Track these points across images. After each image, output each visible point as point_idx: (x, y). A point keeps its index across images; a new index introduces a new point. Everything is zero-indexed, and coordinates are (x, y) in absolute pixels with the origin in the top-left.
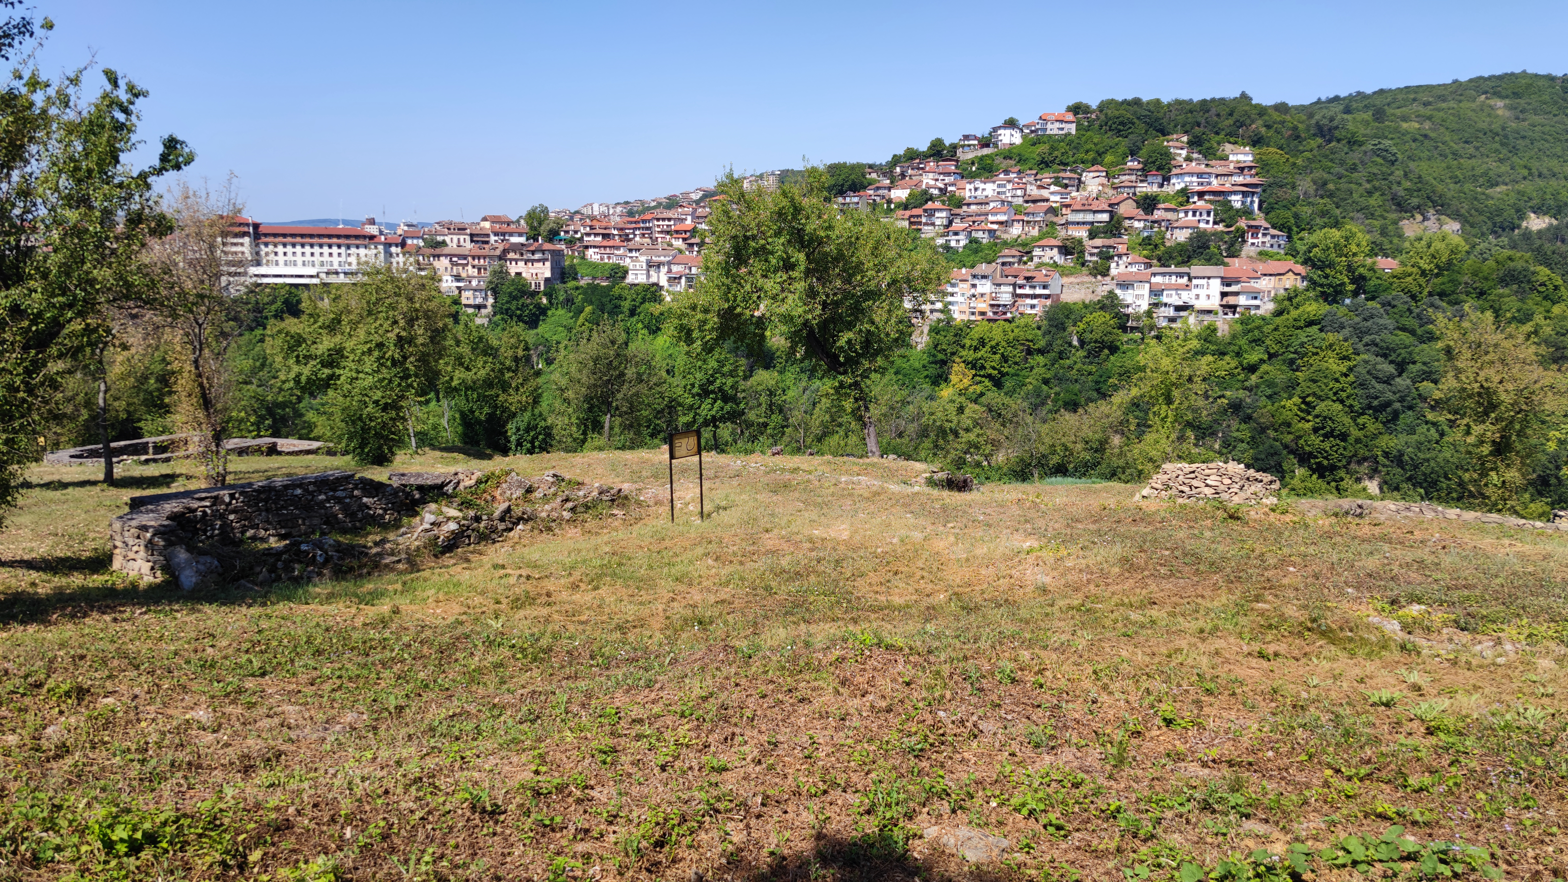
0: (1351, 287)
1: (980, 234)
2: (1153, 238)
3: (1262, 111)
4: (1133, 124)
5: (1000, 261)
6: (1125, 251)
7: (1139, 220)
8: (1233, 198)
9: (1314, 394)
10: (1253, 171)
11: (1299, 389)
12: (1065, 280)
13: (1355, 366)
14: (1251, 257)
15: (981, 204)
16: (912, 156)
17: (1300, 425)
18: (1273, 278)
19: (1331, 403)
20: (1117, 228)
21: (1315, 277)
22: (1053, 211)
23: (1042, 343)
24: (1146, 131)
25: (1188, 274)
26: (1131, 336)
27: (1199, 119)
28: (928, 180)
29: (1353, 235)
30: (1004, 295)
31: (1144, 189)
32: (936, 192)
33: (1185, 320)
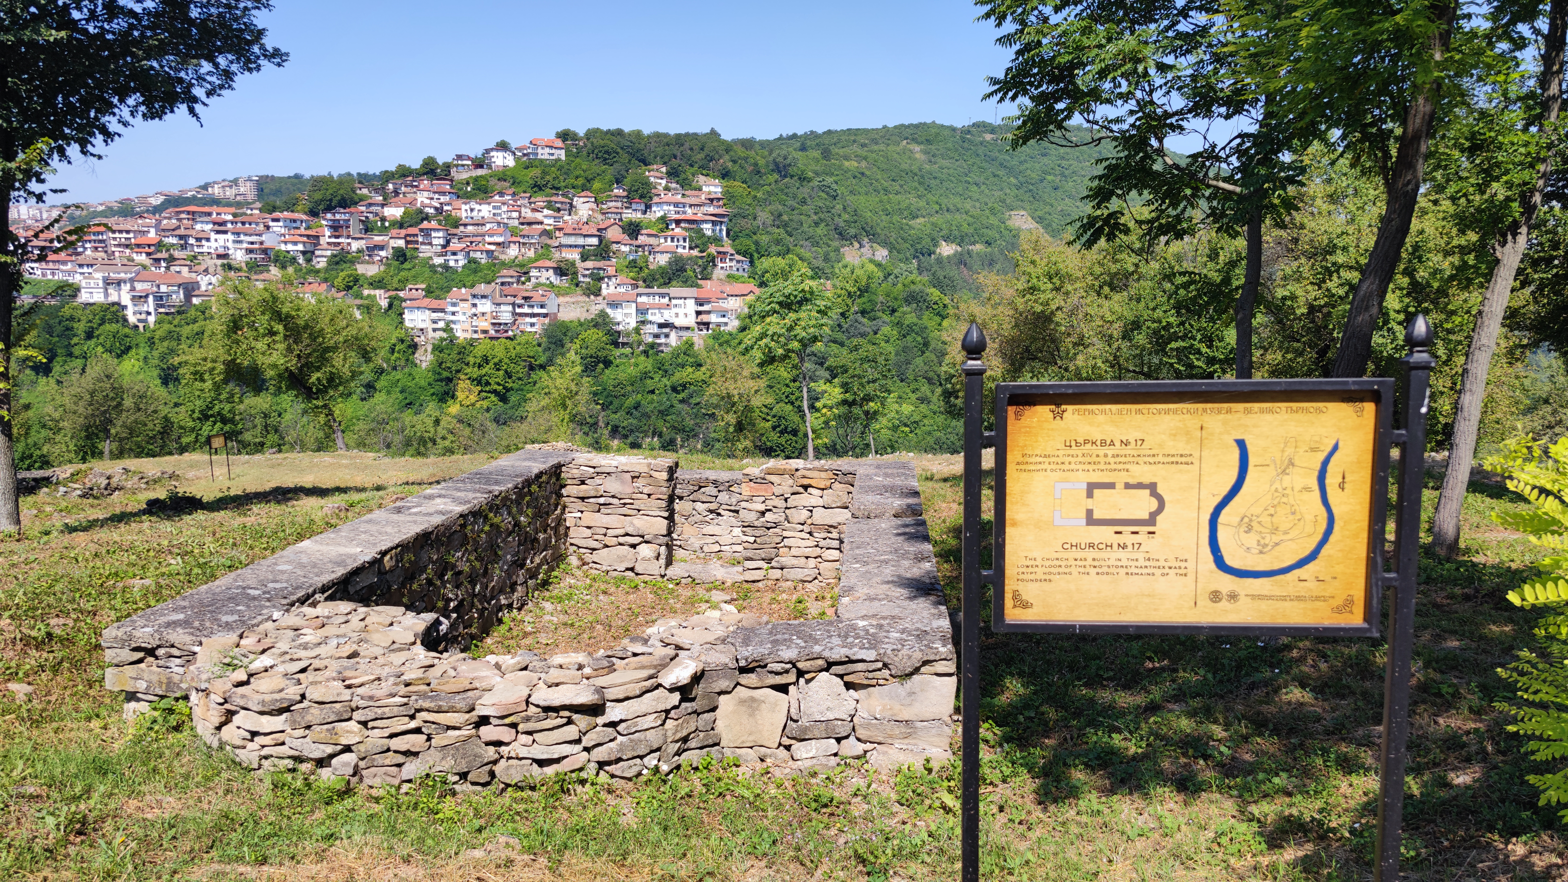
1: (478, 255)
2: (638, 261)
3: (728, 147)
4: (617, 153)
5: (499, 281)
6: (614, 273)
7: (625, 245)
8: (705, 226)
10: (721, 202)
12: (561, 300)
14: (720, 280)
15: (478, 225)
16: (404, 173)
18: (737, 298)
20: (606, 252)
22: (546, 233)
23: (542, 360)
24: (630, 161)
25: (669, 295)
26: (623, 351)
27: (675, 152)
28: (422, 198)
30: (504, 314)
31: (629, 216)
32: (432, 211)
33: (667, 336)
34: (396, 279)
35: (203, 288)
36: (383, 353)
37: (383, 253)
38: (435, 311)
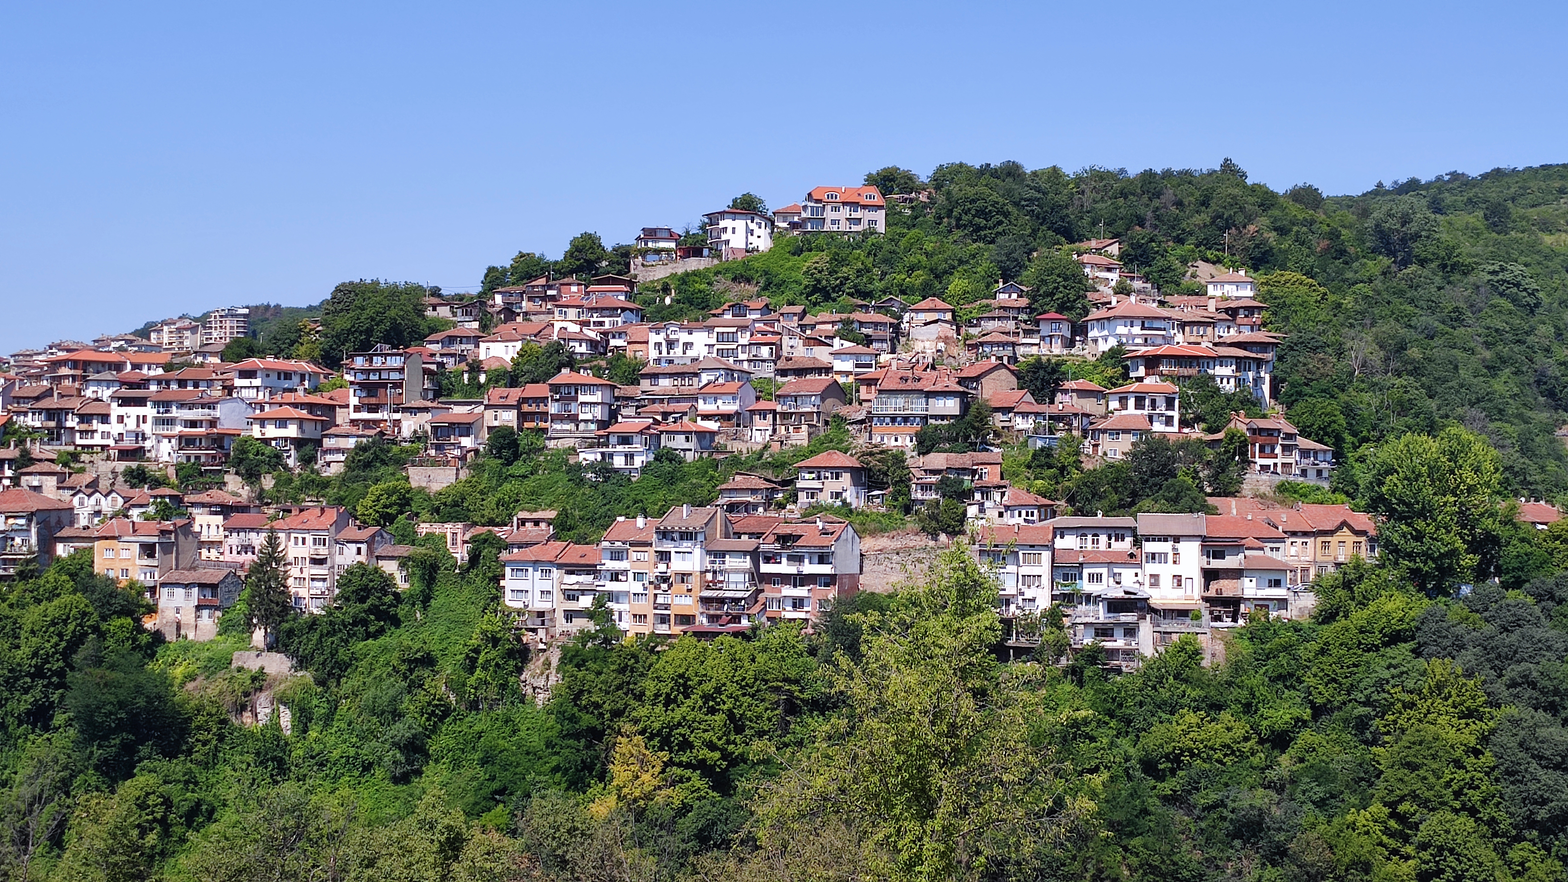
0: (1470, 560)
1: (680, 442)
2: (1056, 453)
3: (1267, 199)
4: (1006, 215)
5: (723, 500)
6: (997, 480)
7: (1025, 415)
8: (1219, 371)
9: (1414, 796)
10: (1256, 318)
11: (1380, 784)
12: (869, 544)
13: (1493, 732)
14: (1263, 496)
15: (682, 375)
16: (529, 270)
17: (1390, 867)
18: (1310, 541)
19: (1450, 816)
20: (978, 431)
21: (1396, 538)
22: (836, 391)
24: (1034, 232)
25: (1133, 531)
26: (1017, 668)
27: (1142, 210)
28: (564, 323)
29: (1465, 448)
30: (733, 577)
31: (1034, 350)
32: (583, 349)
33: (1131, 631)
34: (492, 500)
35: (83, 522)
36: (448, 668)
37: (467, 442)
38: (572, 569)
